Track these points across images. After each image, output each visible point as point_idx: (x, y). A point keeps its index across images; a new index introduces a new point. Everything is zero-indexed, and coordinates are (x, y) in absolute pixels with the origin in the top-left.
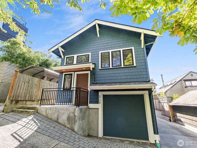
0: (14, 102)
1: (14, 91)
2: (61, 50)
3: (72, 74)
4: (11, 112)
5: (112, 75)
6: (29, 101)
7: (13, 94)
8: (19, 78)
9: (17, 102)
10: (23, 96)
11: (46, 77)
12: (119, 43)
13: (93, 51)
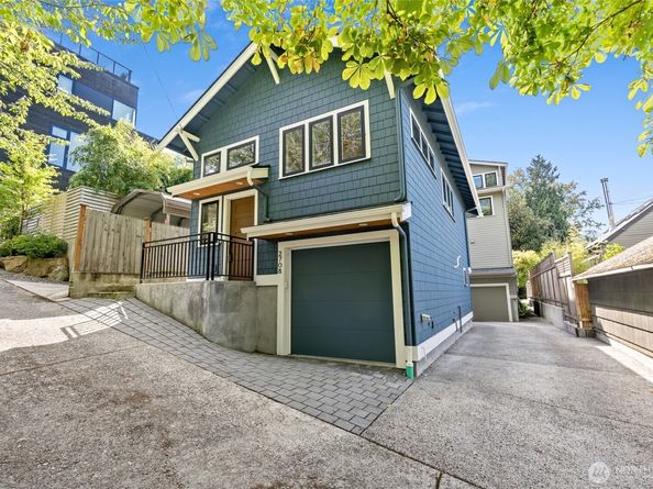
0: (88, 276)
1: (84, 251)
2: (185, 136)
3: (217, 202)
4: (84, 297)
5: (310, 193)
6: (125, 274)
7: (83, 258)
8: (91, 220)
9: (96, 276)
10: (108, 263)
11: (168, 217)
12: (328, 93)
13: (265, 130)
